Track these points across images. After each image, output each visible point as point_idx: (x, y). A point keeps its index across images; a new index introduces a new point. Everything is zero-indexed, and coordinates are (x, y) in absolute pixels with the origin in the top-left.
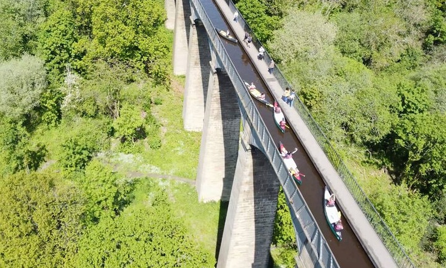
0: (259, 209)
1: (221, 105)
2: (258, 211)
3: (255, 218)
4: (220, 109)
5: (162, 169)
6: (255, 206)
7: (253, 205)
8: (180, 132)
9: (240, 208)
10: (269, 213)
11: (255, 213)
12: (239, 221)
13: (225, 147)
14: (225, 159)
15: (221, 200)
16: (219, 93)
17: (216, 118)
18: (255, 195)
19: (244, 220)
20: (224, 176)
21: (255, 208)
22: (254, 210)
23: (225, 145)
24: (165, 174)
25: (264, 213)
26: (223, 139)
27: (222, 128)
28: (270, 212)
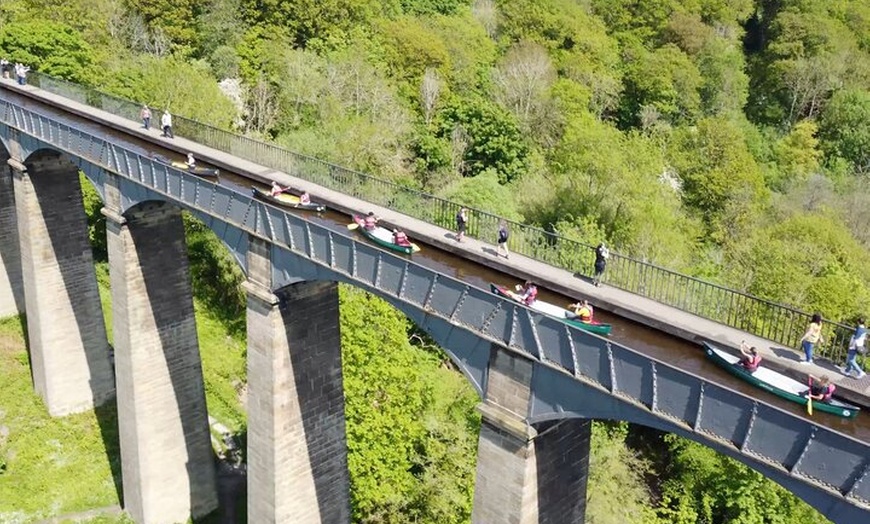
0: (317, 440)
1: (149, 295)
2: (315, 445)
3: (312, 466)
4: (149, 303)
5: (29, 511)
6: (307, 437)
7: (304, 434)
8: (43, 423)
9: (281, 449)
10: (335, 445)
11: (310, 453)
12: (283, 483)
13: (175, 390)
14: (181, 416)
15: (192, 517)
16: (140, 268)
17: (144, 325)
18: (302, 410)
19: (292, 480)
20: (185, 458)
21: (308, 442)
22: (306, 446)
23: (174, 385)
24: (40, 517)
25: (326, 446)
26: (168, 372)
27: (161, 347)
28: (335, 442)
